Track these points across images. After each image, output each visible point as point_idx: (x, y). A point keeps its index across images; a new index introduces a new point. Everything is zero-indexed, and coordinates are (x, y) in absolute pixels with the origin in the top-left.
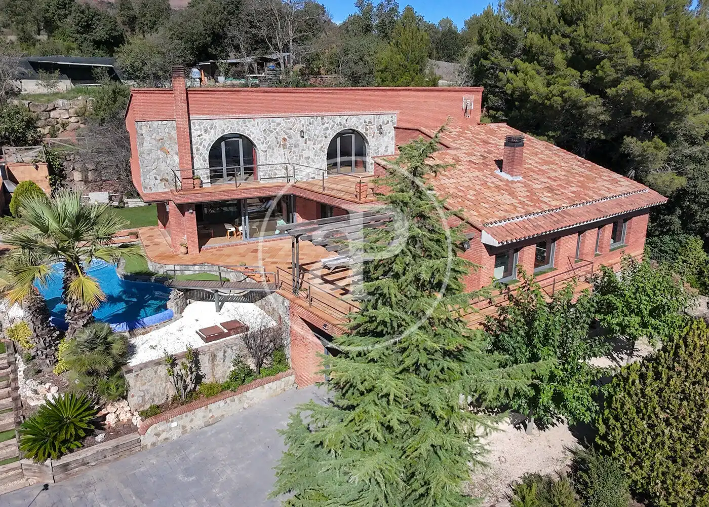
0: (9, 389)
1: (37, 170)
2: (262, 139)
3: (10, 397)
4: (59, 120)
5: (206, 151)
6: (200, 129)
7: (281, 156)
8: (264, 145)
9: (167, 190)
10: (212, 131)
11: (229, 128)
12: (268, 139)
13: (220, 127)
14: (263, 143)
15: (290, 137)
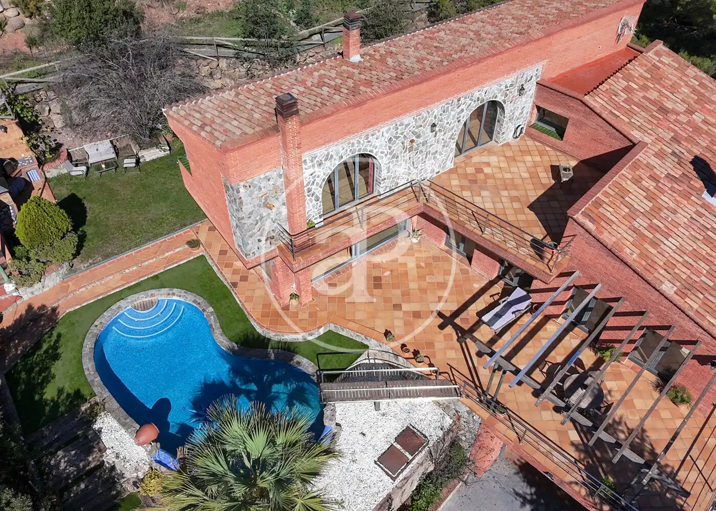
1: (6, 132)
2: (385, 151)
5: (320, 189)
6: (313, 166)
7: (407, 160)
8: (388, 156)
9: (273, 248)
10: (328, 164)
11: (348, 151)
12: (393, 148)
13: (337, 153)
14: (386, 155)
15: (418, 137)
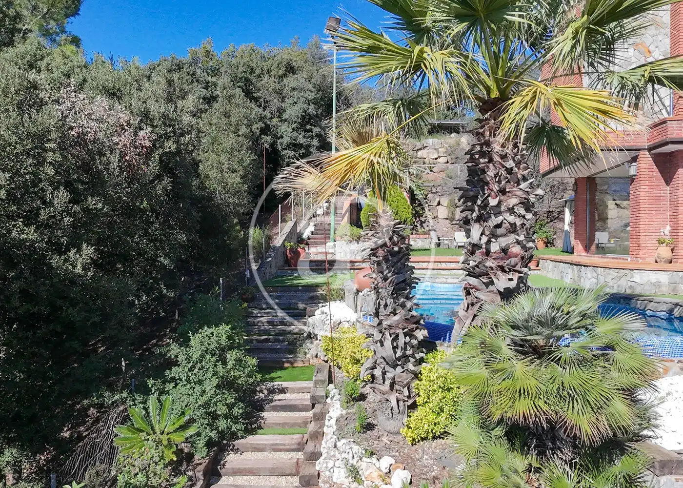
0: (300, 455)
3: (297, 474)
4: (426, 160)
